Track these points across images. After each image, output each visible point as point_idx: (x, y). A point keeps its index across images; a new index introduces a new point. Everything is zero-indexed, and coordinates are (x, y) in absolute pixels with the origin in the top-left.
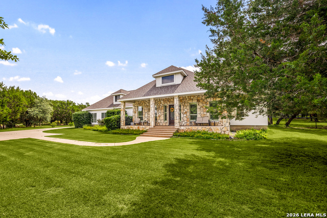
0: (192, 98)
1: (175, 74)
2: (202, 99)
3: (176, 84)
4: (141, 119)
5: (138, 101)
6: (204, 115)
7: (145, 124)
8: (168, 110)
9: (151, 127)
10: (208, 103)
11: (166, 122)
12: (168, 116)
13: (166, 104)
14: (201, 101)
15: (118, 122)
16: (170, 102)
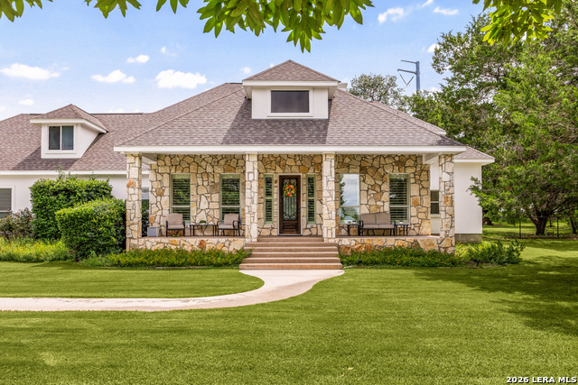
0: (347, 160)
1: (314, 88)
2: (372, 166)
3: (316, 117)
4: (186, 215)
5: (172, 156)
6: (378, 207)
7: (198, 233)
8: (275, 190)
9: (248, 240)
10: (387, 177)
11: (269, 225)
12: (276, 208)
13: (270, 173)
14: (370, 171)
15: (118, 225)
16: (283, 167)
